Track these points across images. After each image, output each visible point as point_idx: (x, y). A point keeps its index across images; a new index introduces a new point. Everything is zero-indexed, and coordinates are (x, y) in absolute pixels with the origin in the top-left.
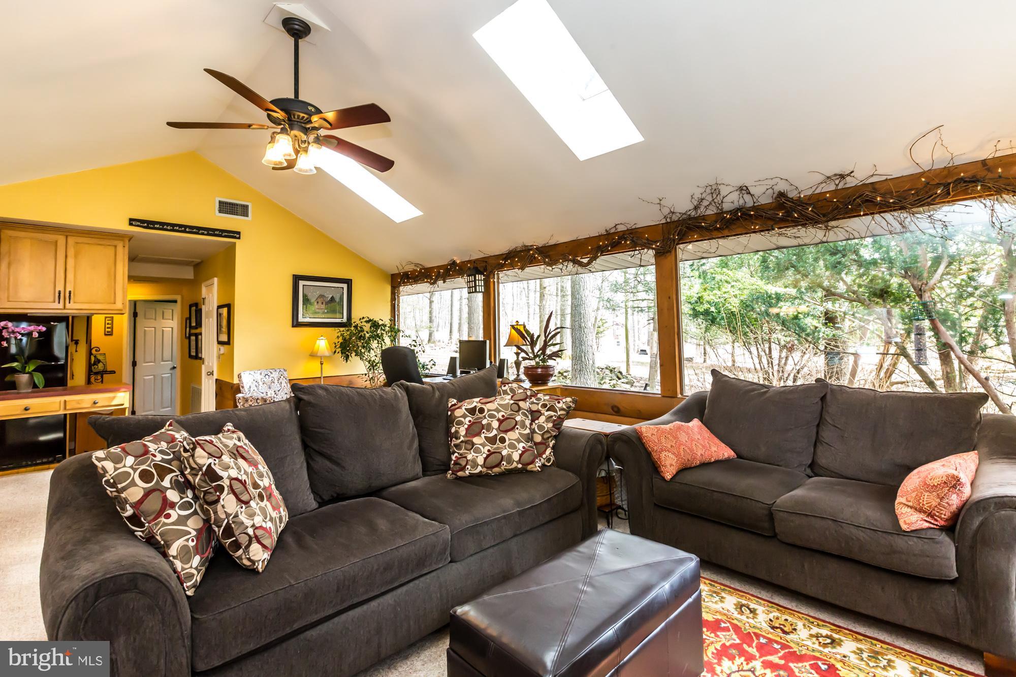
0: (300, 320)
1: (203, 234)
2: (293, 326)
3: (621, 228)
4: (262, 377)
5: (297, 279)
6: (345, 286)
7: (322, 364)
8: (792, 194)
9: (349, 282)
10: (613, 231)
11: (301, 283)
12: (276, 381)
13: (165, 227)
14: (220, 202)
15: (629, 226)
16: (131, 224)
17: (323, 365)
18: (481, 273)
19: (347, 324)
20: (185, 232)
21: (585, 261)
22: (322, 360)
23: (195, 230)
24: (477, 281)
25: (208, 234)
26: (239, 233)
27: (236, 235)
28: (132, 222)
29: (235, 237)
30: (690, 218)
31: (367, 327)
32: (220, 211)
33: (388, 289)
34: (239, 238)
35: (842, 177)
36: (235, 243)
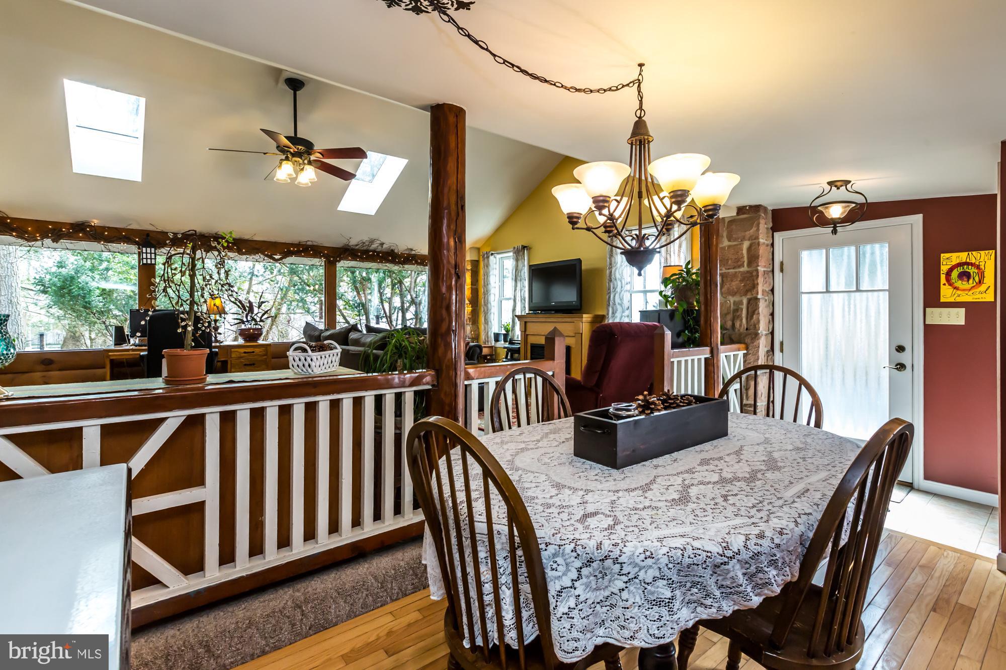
3: (309, 243)
8: (396, 251)
10: (304, 243)
15: (315, 244)
21: (277, 257)
30: (353, 249)
35: (412, 250)
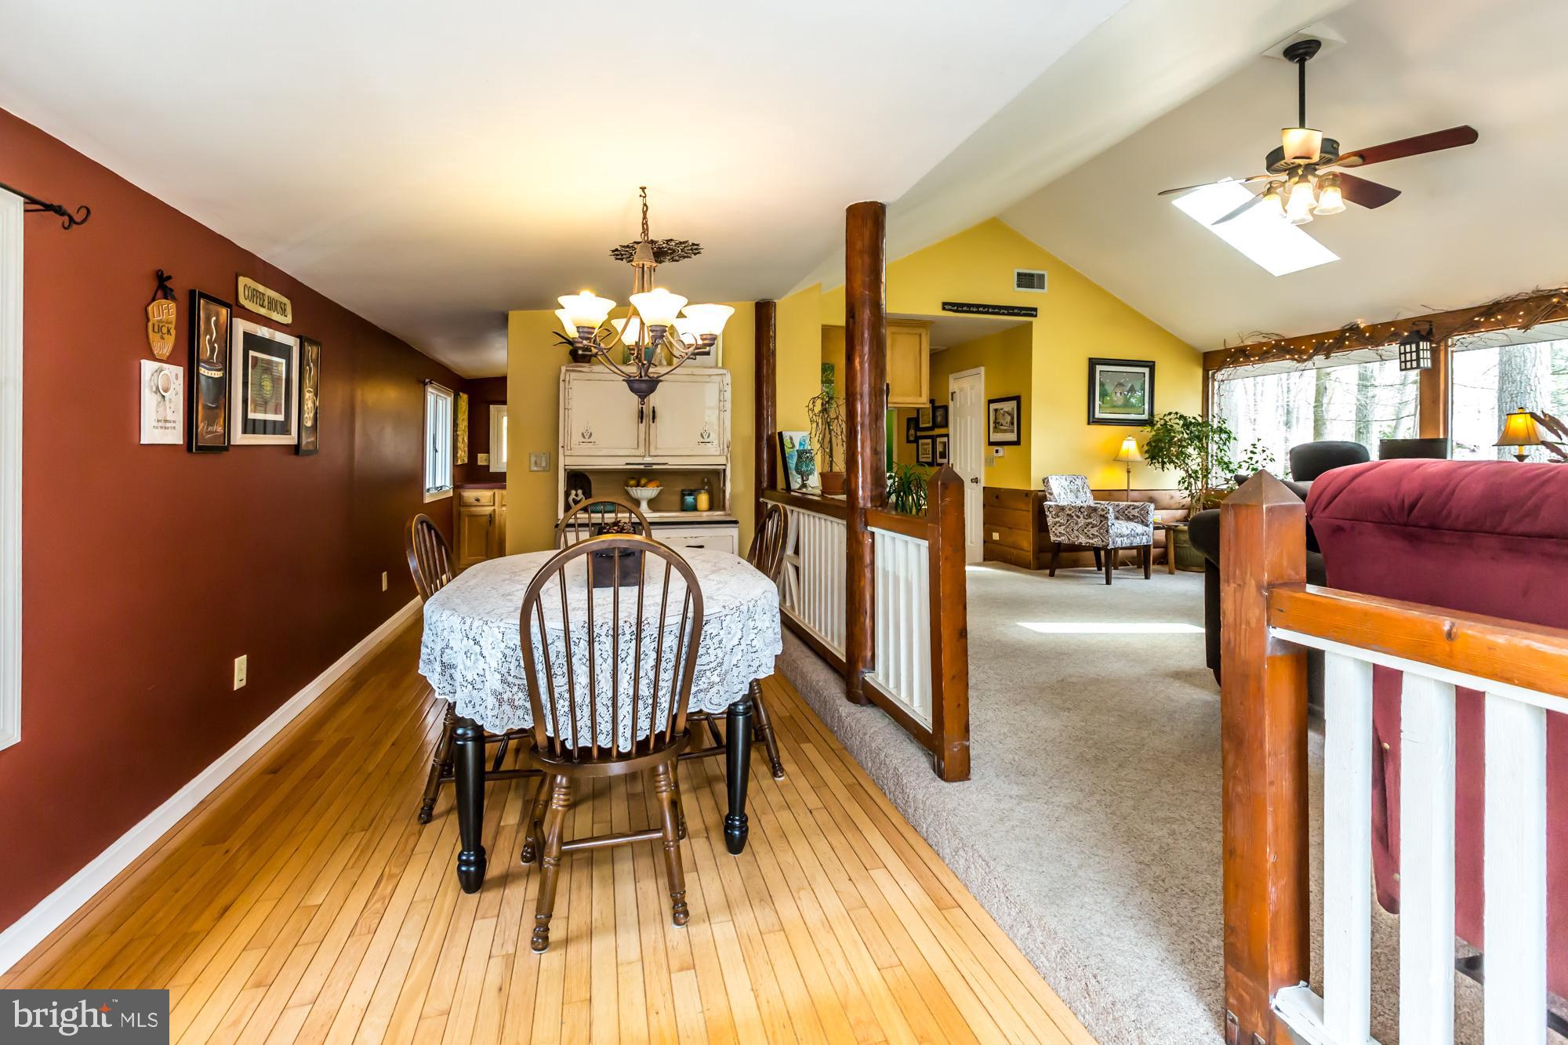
0: (1096, 416)
1: (1003, 314)
2: (1089, 424)
4: (1068, 483)
5: (1093, 363)
6: (1146, 371)
7: (1129, 472)
9: (1151, 366)
11: (1099, 368)
12: (1081, 490)
13: (972, 309)
14: (1019, 274)
16: (944, 309)
17: (1130, 474)
18: (1425, 338)
19: (1150, 422)
20: (987, 313)
22: (1129, 467)
23: (996, 310)
24: (1421, 352)
25: (1009, 314)
26: (1035, 310)
27: (1031, 312)
28: (946, 306)
29: (1032, 316)
31: (1178, 425)
32: (1019, 286)
33: (1200, 372)
34: (1036, 316)
36: (1031, 323)
